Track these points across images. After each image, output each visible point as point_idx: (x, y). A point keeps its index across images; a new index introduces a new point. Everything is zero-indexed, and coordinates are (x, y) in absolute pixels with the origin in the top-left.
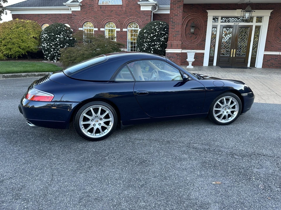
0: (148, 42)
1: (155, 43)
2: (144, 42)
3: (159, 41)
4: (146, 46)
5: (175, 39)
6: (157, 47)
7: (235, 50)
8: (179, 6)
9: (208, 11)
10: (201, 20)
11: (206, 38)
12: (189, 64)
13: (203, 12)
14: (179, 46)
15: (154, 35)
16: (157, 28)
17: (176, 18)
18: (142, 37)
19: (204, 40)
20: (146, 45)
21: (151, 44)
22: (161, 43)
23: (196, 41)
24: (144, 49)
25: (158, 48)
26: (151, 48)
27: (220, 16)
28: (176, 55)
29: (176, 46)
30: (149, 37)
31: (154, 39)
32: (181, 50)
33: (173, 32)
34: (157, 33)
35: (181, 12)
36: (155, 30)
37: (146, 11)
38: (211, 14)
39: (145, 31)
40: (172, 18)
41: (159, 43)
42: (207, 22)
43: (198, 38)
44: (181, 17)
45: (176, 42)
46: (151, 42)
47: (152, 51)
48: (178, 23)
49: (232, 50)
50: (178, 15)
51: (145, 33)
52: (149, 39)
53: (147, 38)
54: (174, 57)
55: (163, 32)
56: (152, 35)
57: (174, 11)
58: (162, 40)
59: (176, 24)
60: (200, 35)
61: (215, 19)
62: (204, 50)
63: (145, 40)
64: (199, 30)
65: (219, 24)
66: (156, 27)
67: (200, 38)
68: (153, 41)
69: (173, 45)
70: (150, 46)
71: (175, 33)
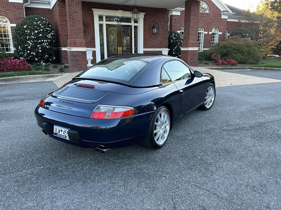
0: (33, 40)
1: (42, 41)
2: (27, 40)
3: (46, 38)
4: (31, 44)
5: (77, 37)
6: (46, 44)
7: (121, 48)
8: (78, 3)
9: (93, 9)
10: (87, 18)
11: (95, 36)
12: (88, 62)
13: (89, 10)
14: (83, 45)
15: (39, 32)
16: (40, 23)
17: (76, 15)
18: (23, 34)
19: (94, 38)
20: (31, 42)
21: (38, 42)
22: (49, 40)
23: (86, 39)
24: (29, 47)
25: (46, 46)
26: (39, 46)
27: (104, 15)
28: (82, 53)
29: (80, 44)
30: (32, 34)
31: (40, 36)
32: (86, 48)
33: (75, 29)
34: (41, 30)
35: (80, 9)
36: (39, 26)
37: (16, 3)
38: (97, 13)
39: (25, 27)
40: (71, 15)
41: (47, 41)
42: (94, 20)
43: (88, 36)
44: (81, 14)
45: (80, 40)
46: (37, 39)
47: (40, 49)
48: (78, 20)
49: (119, 48)
50: (77, 12)
51: (26, 29)
52: (33, 35)
53: (30, 35)
54: (80, 56)
55: (48, 29)
56: (36, 32)
57: (73, 7)
58: (50, 37)
59: (76, 22)
60: (89, 33)
61: (101, 18)
62: (95, 48)
63: (28, 37)
64: (87, 28)
65: (104, 23)
66: (38, 23)
67: (89, 36)
68: (39, 38)
69: (77, 43)
70: (36, 44)
71: (77, 31)
